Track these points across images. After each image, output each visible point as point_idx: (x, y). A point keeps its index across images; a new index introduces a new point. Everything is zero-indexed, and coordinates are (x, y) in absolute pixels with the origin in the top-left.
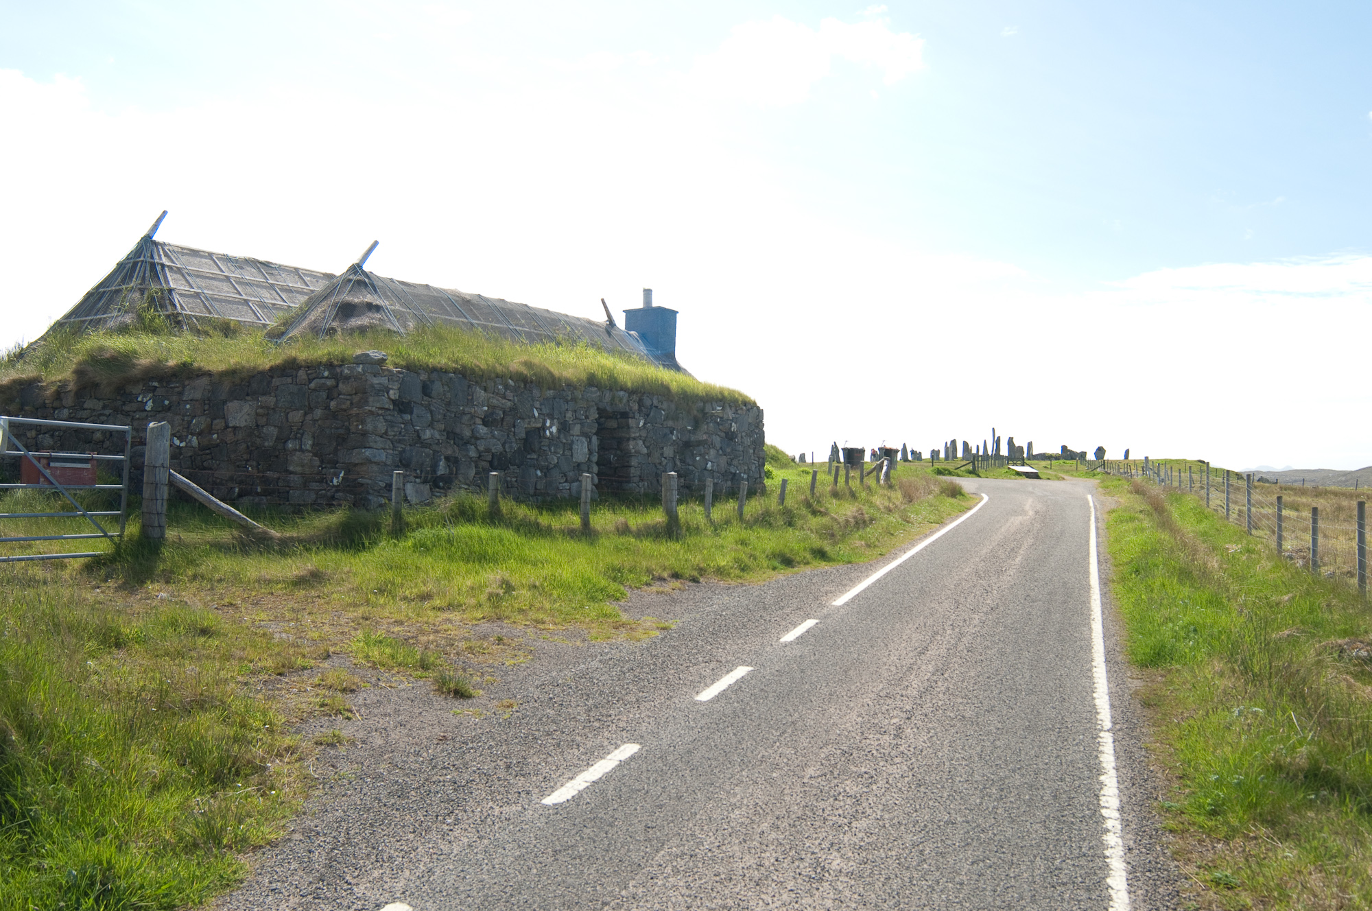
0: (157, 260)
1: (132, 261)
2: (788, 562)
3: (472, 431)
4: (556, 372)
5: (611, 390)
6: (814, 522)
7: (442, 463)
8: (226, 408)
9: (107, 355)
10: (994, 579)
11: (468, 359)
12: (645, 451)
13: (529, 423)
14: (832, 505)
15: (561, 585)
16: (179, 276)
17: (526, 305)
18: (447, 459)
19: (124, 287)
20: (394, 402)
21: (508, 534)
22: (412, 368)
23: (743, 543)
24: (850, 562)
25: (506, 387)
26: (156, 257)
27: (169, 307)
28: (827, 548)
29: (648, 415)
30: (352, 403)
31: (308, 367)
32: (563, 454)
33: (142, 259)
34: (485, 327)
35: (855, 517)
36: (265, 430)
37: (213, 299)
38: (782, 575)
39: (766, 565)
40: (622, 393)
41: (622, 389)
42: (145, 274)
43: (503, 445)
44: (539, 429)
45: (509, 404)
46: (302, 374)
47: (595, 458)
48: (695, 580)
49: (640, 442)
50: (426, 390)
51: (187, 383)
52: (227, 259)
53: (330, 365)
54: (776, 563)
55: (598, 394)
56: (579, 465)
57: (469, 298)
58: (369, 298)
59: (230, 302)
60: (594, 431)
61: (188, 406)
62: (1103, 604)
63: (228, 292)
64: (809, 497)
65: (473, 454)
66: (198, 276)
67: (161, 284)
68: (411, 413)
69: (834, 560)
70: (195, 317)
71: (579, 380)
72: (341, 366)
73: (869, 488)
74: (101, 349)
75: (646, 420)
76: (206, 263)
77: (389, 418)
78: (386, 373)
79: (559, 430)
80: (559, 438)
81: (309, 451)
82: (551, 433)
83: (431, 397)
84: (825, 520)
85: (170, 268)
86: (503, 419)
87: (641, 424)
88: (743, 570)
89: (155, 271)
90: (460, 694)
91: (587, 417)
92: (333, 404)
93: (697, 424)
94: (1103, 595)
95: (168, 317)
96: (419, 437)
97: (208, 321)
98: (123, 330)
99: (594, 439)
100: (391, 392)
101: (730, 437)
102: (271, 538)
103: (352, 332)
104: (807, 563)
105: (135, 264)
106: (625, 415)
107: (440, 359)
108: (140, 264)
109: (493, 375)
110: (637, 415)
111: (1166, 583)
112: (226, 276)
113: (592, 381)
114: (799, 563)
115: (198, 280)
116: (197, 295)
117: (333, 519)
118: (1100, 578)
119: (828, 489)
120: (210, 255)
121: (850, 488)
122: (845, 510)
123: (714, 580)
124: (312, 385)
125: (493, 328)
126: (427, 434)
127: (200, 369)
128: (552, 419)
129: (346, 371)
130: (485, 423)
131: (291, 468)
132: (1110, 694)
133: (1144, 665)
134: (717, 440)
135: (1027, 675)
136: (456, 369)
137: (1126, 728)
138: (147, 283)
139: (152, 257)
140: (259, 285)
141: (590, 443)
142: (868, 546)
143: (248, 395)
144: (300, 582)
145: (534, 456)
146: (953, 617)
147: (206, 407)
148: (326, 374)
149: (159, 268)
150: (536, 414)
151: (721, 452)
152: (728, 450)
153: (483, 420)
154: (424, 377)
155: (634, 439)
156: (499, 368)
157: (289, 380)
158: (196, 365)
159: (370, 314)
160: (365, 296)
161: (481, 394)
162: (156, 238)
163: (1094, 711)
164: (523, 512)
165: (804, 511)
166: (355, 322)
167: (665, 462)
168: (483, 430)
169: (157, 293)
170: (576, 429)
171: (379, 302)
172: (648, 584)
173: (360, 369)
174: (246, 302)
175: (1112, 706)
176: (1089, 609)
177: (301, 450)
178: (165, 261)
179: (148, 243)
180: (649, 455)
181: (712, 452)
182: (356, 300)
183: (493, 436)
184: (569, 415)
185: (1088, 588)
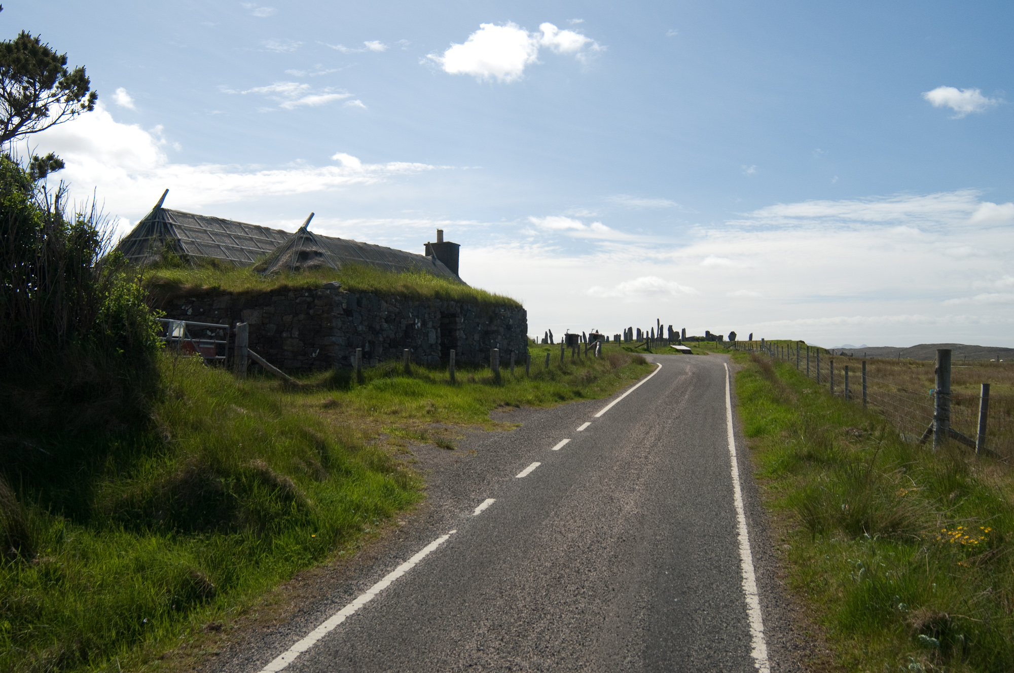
0: (167, 221)
1: (151, 221)
2: (562, 398)
3: (380, 326)
4: (420, 291)
5: (447, 301)
6: (567, 378)
7: (367, 344)
8: (242, 313)
9: (161, 282)
10: (675, 405)
11: (376, 285)
12: (464, 337)
13: (407, 321)
14: (573, 368)
15: (458, 407)
16: (180, 231)
17: (389, 248)
18: (369, 342)
19: (150, 237)
20: (344, 309)
21: (420, 382)
22: (351, 290)
23: (537, 388)
24: (594, 399)
25: (396, 300)
26: (166, 219)
27: (180, 251)
28: (582, 391)
29: (466, 315)
30: (323, 311)
31: (295, 290)
32: (423, 339)
33: (157, 220)
34: (373, 263)
35: (586, 376)
36: (268, 326)
37: (203, 245)
38: (561, 405)
39: (551, 400)
40: (452, 302)
41: (452, 300)
42: (161, 230)
43: (395, 334)
44: (412, 324)
45: (397, 310)
46: (291, 294)
47: (439, 342)
48: (518, 406)
49: (462, 332)
50: (359, 303)
51: (215, 298)
52: (202, 218)
53: (309, 289)
54: (556, 398)
55: (441, 303)
56: (431, 345)
57: (361, 246)
58: (314, 249)
59: (208, 246)
60: (439, 325)
61: (216, 312)
62: (733, 415)
63: (208, 240)
64: (561, 364)
65: (381, 339)
66: (191, 230)
67: (172, 236)
68: (352, 316)
69: (585, 397)
70: (196, 257)
71: (432, 296)
72: (316, 290)
73: (590, 359)
74: (157, 278)
75: (464, 318)
76: (192, 222)
77: (342, 319)
78: (341, 294)
79: (421, 325)
80: (421, 329)
81: (297, 338)
82: (418, 327)
83: (361, 307)
84: (571, 377)
85: (174, 225)
86: (395, 319)
87: (462, 320)
88: (540, 402)
89: (166, 228)
90: (449, 448)
91: (435, 317)
92: (311, 312)
93: (491, 320)
94: (733, 412)
95: (181, 257)
96: (356, 330)
97: (203, 259)
98: (155, 266)
99: (439, 329)
100: (343, 305)
101: (509, 328)
102: (298, 385)
103: (311, 268)
104: (572, 399)
105: (153, 223)
106: (454, 315)
107: (364, 286)
108: (156, 223)
109: (390, 294)
110: (460, 316)
111: (765, 403)
112: (205, 230)
113: (438, 295)
114: (568, 399)
115: (191, 233)
116: (193, 243)
117: (327, 374)
118: (731, 405)
119: (570, 359)
120: (193, 216)
121: (581, 360)
122: (581, 372)
123: (527, 407)
124: (298, 301)
125: (377, 264)
126: (360, 328)
127: (224, 291)
128: (418, 319)
129: (319, 293)
130: (386, 322)
131: (285, 348)
132: (736, 446)
133: (751, 436)
134: (501, 330)
135: (698, 441)
136: (372, 290)
137: (741, 455)
138: (163, 235)
139: (164, 219)
140: (222, 235)
141: (437, 332)
142: (602, 390)
143: (256, 306)
144: (326, 406)
145: (410, 340)
146: (658, 421)
147: (229, 313)
148: (307, 294)
149: (169, 226)
150: (411, 316)
151: (504, 337)
152: (508, 336)
153: (385, 319)
154: (358, 295)
155: (459, 330)
156: (393, 290)
157: (283, 298)
158: (222, 288)
159: (317, 258)
160: (312, 248)
161: (384, 304)
162: (163, 206)
163: (728, 451)
164: (422, 371)
165: (559, 373)
166: (311, 263)
167: (475, 343)
168: (385, 325)
169: (171, 242)
170: (430, 324)
171: (320, 251)
172: (496, 408)
173: (328, 292)
174: (219, 246)
175: (736, 450)
176: (726, 418)
177: (291, 337)
178: (171, 221)
179: (159, 211)
180: (466, 339)
181: (499, 337)
182: (308, 250)
183: (390, 329)
184: (426, 316)
185: (725, 409)
